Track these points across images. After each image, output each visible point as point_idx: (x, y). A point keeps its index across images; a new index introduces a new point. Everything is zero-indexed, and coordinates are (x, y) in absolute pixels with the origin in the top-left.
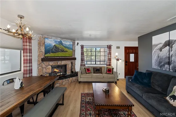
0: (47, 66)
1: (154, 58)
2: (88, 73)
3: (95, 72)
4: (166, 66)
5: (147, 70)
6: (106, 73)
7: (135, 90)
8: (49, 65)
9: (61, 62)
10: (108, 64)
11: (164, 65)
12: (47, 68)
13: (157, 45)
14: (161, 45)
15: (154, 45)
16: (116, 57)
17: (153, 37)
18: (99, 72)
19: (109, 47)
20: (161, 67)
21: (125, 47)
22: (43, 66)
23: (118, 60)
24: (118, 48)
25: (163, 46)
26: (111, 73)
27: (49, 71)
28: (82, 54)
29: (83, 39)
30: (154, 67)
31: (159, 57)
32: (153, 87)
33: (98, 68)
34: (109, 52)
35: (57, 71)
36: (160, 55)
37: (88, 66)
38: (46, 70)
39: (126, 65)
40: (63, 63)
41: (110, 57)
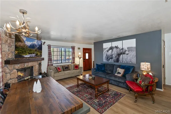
0: (11, 70)
1: (104, 56)
2: (60, 72)
3: (65, 70)
4: (110, 60)
5: (101, 63)
6: (74, 69)
7: (100, 75)
8: (14, 68)
9: (28, 64)
10: (73, 62)
11: (109, 59)
12: (12, 73)
13: (106, 49)
14: (108, 49)
15: (104, 49)
16: (79, 56)
17: (104, 44)
18: (68, 69)
19: (73, 48)
20: (108, 60)
21: (83, 48)
22: (7, 71)
23: (80, 58)
24: (79, 49)
25: (109, 49)
26: (78, 69)
27: (14, 76)
28: (50, 54)
29: (49, 39)
30: (105, 61)
31: (107, 55)
32: (106, 72)
33: (66, 66)
34: (73, 52)
35: (21, 75)
36: (107, 54)
37: (58, 65)
38: (10, 75)
39: (84, 61)
40: (30, 64)
41: (74, 56)
